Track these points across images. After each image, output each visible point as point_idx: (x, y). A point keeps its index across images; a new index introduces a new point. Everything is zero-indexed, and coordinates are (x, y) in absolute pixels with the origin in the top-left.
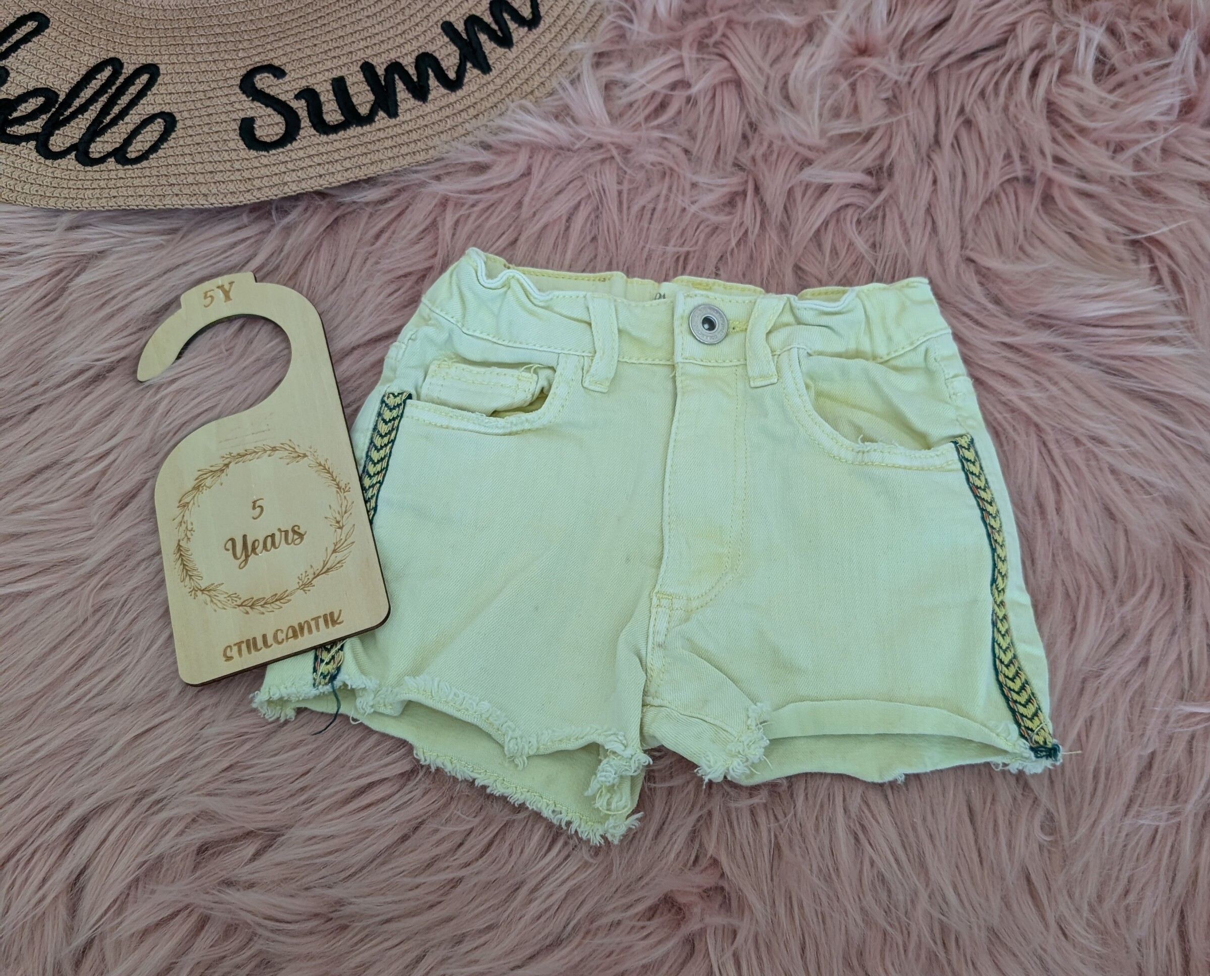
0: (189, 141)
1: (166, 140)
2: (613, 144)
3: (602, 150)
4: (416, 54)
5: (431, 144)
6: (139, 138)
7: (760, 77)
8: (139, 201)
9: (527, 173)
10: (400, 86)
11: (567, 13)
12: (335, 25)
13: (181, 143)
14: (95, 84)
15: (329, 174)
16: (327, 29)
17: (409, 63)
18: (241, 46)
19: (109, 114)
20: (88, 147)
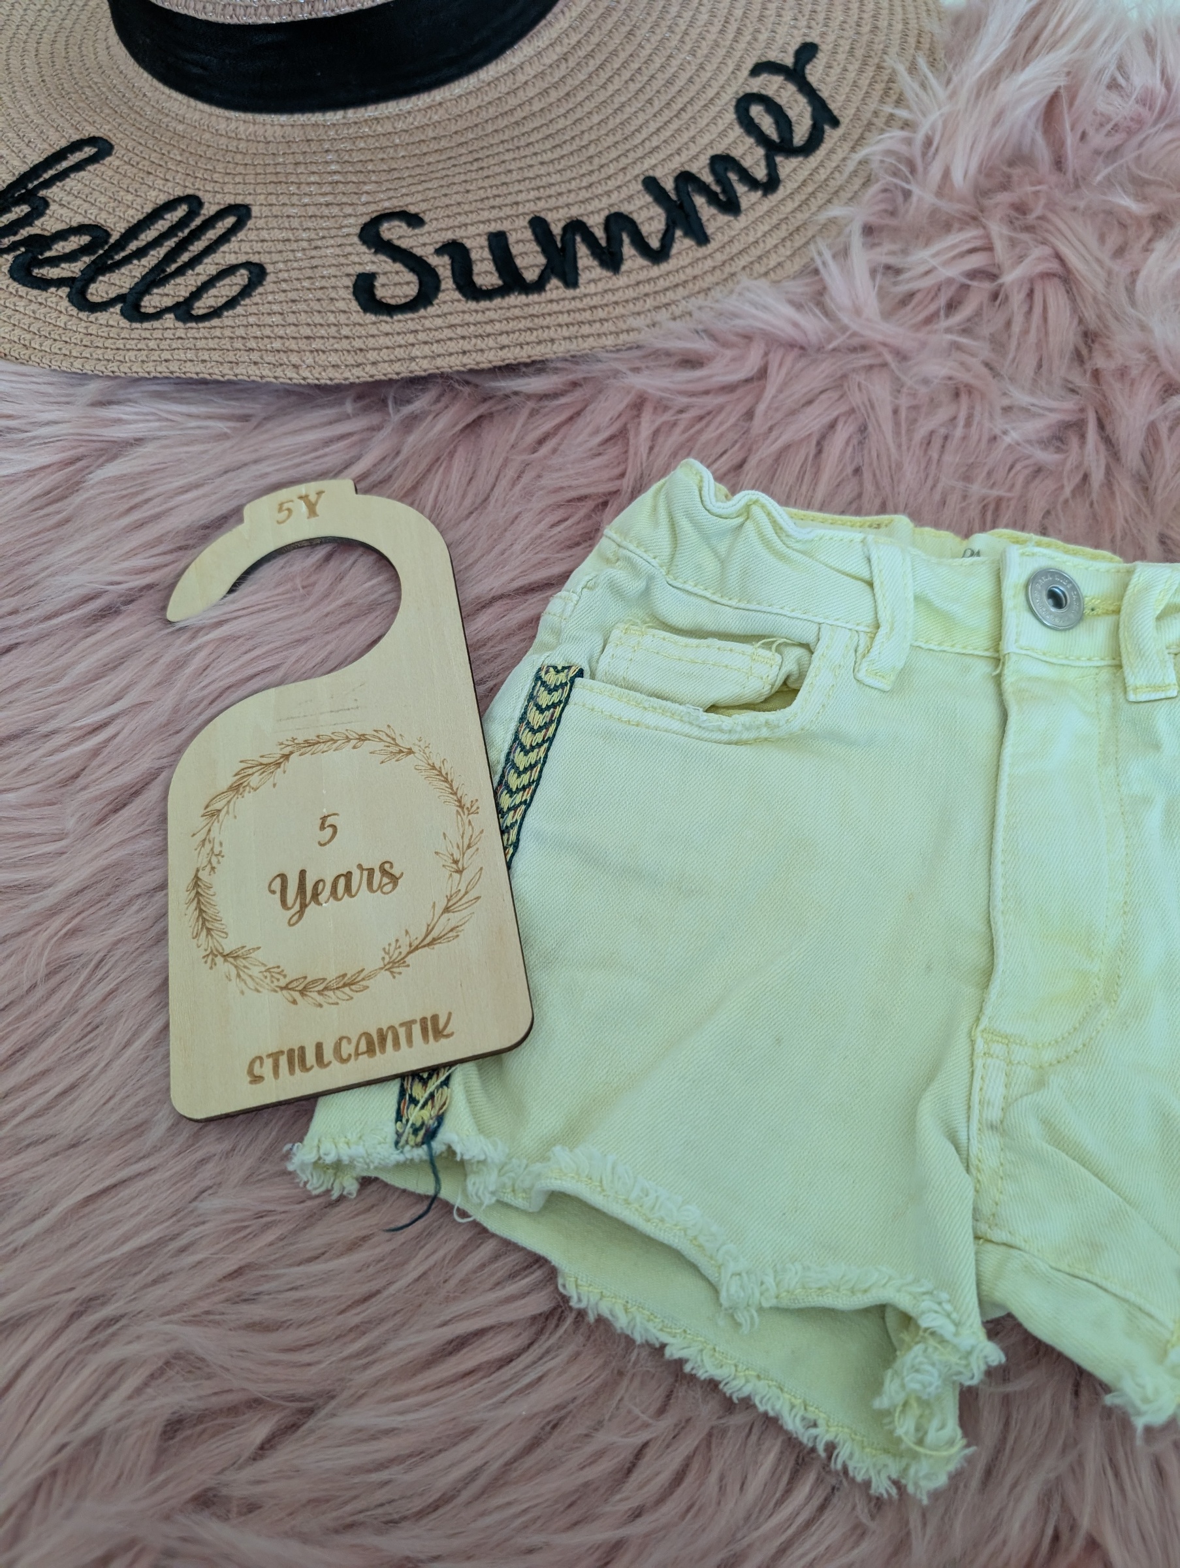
0: (281, 297)
1: (250, 295)
2: (885, 345)
3: (870, 353)
4: (606, 213)
5: (622, 325)
6: (213, 292)
7: (1098, 269)
8: (200, 368)
9: (763, 373)
10: (582, 250)
11: (817, 177)
12: (497, 169)
13: (270, 298)
14: (161, 226)
15: (476, 351)
16: (486, 173)
17: (596, 224)
18: (367, 188)
19: (175, 261)
20: (140, 299)
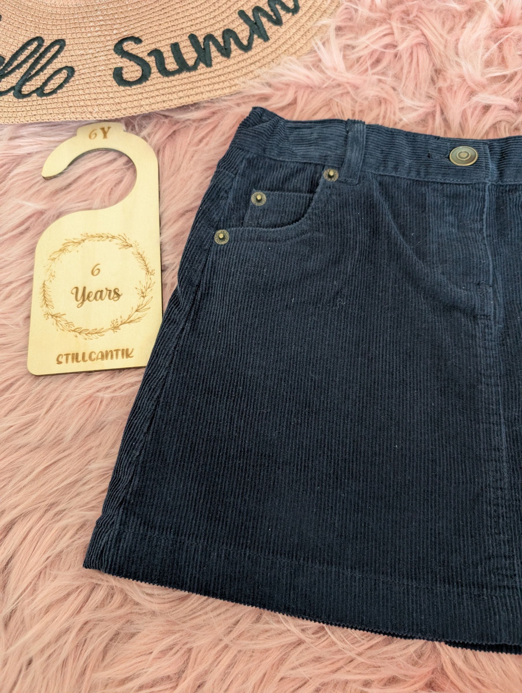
0: (82, 82)
1: (68, 82)
2: (348, 83)
3: (342, 87)
4: (223, 29)
5: (232, 83)
6: (52, 82)
7: (441, 39)
8: (49, 117)
9: (295, 102)
10: (213, 48)
11: (316, 4)
12: (173, 13)
13: (77, 82)
14: (27, 53)
15: (169, 100)
16: (168, 15)
17: (218, 35)
18: (115, 27)
19: (34, 69)
20: (21, 88)
